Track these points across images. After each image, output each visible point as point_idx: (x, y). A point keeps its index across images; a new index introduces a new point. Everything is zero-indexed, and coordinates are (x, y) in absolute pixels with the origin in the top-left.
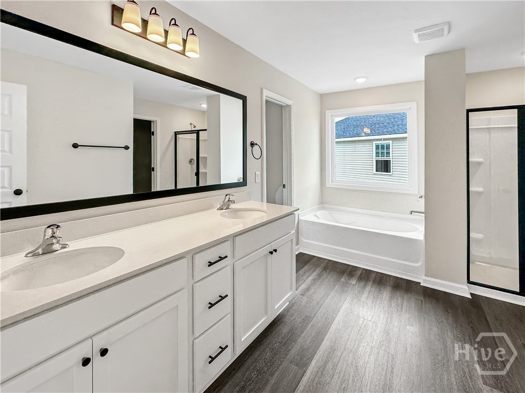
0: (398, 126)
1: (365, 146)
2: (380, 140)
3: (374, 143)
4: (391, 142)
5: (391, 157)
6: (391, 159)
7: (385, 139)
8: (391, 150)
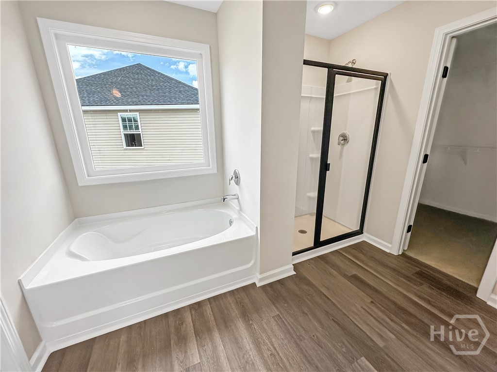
0: (143, 96)
1: (108, 117)
2: (126, 111)
3: (119, 114)
4: (138, 113)
5: (140, 130)
6: (141, 133)
7: (131, 111)
8: (139, 123)
